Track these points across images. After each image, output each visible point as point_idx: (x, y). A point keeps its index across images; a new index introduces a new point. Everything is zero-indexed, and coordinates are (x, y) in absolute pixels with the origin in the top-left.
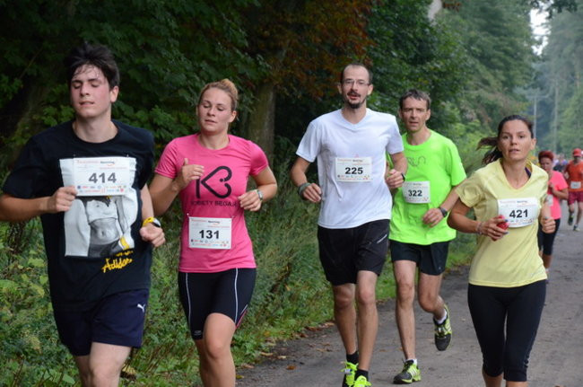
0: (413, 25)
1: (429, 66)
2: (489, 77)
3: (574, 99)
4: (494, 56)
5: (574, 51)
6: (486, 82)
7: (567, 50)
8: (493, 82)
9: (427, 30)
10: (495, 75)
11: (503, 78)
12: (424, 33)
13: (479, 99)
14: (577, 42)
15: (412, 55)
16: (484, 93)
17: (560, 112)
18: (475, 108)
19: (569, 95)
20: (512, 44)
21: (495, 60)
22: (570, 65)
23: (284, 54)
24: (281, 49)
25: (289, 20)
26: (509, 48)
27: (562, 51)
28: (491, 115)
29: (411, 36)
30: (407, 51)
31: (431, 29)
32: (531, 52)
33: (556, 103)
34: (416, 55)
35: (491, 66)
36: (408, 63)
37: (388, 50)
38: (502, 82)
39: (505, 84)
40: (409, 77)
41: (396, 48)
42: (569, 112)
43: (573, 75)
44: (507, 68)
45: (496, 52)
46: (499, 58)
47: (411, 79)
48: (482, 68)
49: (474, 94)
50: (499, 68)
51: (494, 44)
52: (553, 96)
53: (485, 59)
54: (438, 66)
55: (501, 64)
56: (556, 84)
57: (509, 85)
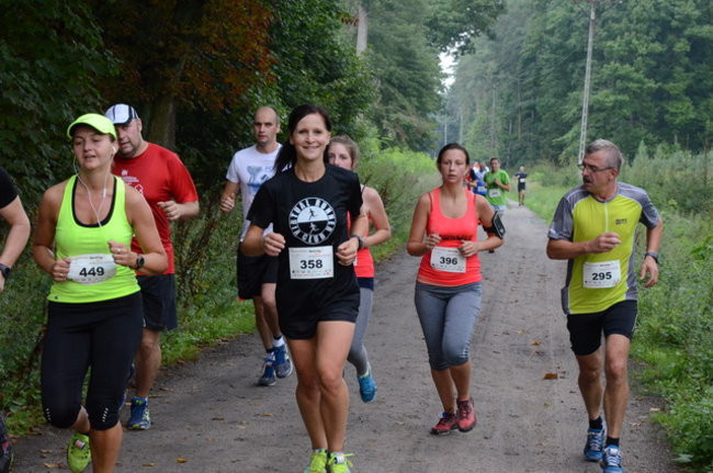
0: (323, 47)
1: (336, 83)
2: (406, 103)
3: (475, 122)
4: (410, 87)
5: (474, 86)
6: (403, 107)
7: (469, 86)
8: (409, 107)
9: (336, 52)
10: (410, 102)
11: (416, 104)
12: (333, 54)
13: (398, 120)
14: (476, 79)
15: (322, 75)
16: (401, 116)
17: (465, 133)
18: (395, 127)
19: (471, 120)
20: (423, 77)
21: (409, 90)
22: (472, 97)
23: (182, 67)
24: (178, 61)
25: (185, 32)
26: (422, 80)
27: (465, 86)
28: (407, 133)
29: (320, 57)
30: (317, 70)
31: (339, 51)
32: (439, 84)
33: (462, 125)
34: (326, 74)
35: (406, 95)
36: (318, 81)
37: (299, 68)
38: (417, 107)
39: (418, 108)
40: (317, 94)
41: (307, 67)
42: (471, 132)
43: (475, 105)
44: (420, 96)
45: (410, 83)
46: (414, 88)
47: (320, 96)
48: (400, 96)
49: (393, 116)
50: (414, 96)
51: (408, 77)
52: (459, 121)
53: (402, 89)
54: (344, 84)
55: (415, 93)
56: (462, 112)
57: (422, 110)
